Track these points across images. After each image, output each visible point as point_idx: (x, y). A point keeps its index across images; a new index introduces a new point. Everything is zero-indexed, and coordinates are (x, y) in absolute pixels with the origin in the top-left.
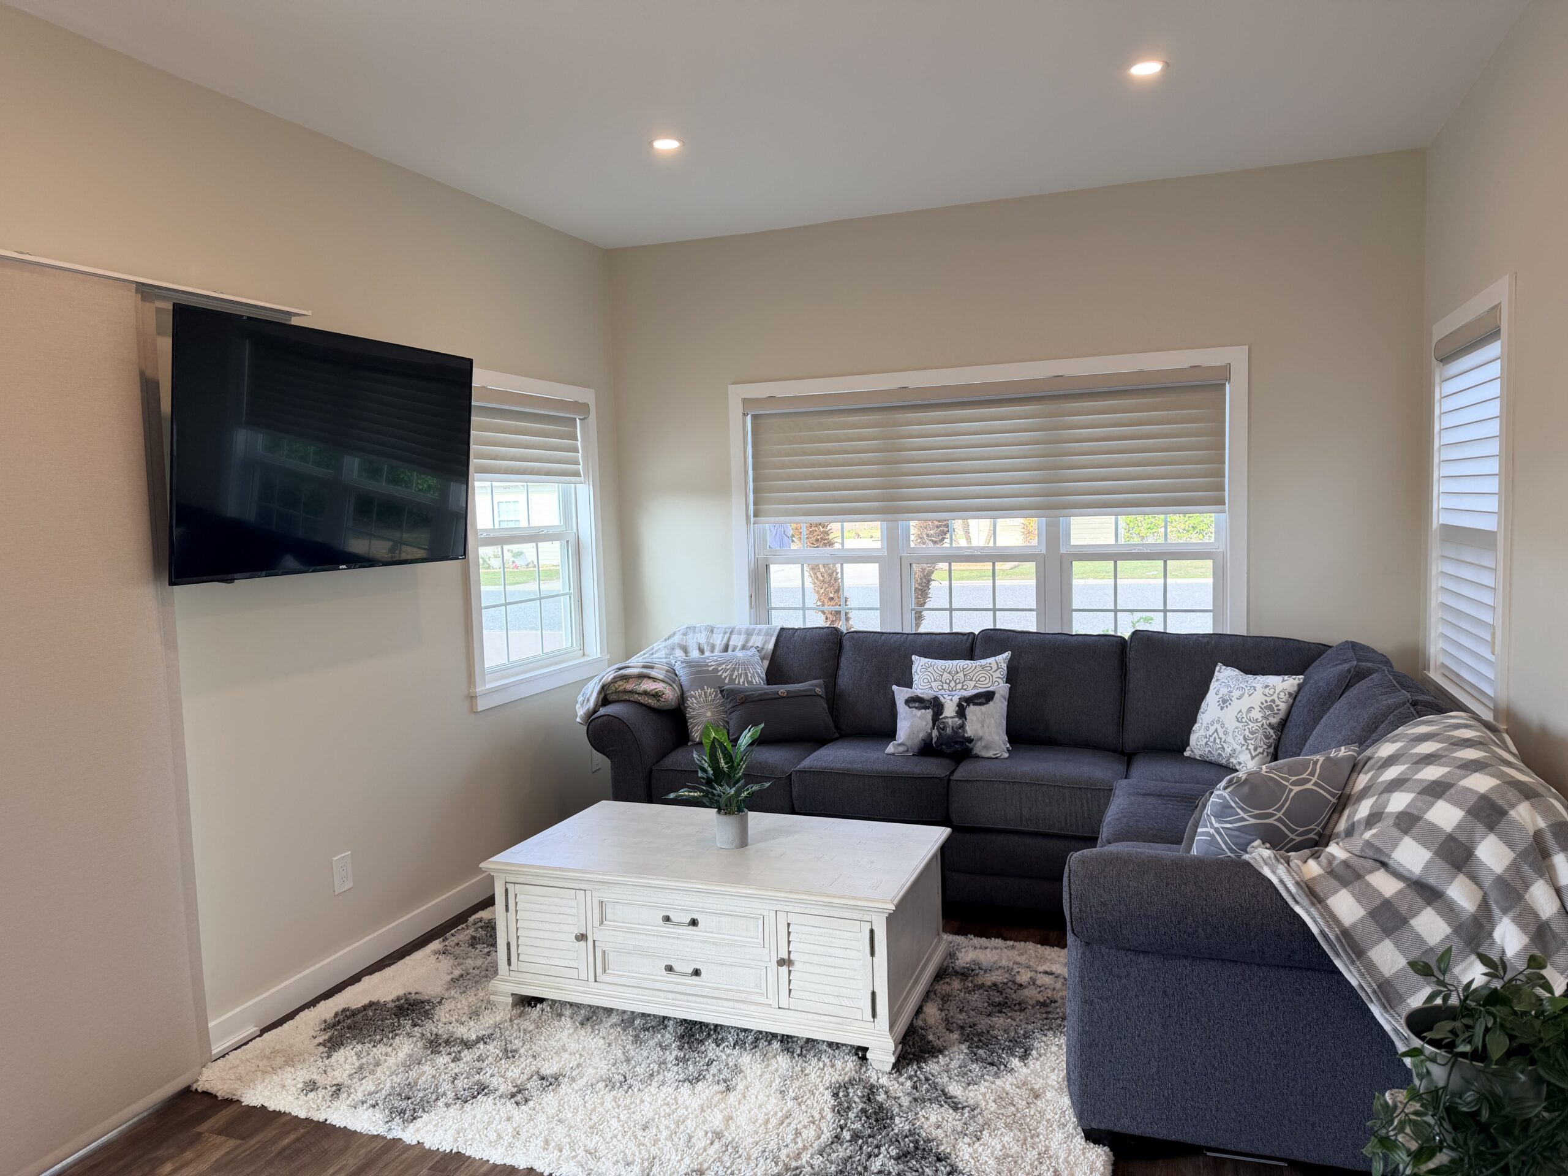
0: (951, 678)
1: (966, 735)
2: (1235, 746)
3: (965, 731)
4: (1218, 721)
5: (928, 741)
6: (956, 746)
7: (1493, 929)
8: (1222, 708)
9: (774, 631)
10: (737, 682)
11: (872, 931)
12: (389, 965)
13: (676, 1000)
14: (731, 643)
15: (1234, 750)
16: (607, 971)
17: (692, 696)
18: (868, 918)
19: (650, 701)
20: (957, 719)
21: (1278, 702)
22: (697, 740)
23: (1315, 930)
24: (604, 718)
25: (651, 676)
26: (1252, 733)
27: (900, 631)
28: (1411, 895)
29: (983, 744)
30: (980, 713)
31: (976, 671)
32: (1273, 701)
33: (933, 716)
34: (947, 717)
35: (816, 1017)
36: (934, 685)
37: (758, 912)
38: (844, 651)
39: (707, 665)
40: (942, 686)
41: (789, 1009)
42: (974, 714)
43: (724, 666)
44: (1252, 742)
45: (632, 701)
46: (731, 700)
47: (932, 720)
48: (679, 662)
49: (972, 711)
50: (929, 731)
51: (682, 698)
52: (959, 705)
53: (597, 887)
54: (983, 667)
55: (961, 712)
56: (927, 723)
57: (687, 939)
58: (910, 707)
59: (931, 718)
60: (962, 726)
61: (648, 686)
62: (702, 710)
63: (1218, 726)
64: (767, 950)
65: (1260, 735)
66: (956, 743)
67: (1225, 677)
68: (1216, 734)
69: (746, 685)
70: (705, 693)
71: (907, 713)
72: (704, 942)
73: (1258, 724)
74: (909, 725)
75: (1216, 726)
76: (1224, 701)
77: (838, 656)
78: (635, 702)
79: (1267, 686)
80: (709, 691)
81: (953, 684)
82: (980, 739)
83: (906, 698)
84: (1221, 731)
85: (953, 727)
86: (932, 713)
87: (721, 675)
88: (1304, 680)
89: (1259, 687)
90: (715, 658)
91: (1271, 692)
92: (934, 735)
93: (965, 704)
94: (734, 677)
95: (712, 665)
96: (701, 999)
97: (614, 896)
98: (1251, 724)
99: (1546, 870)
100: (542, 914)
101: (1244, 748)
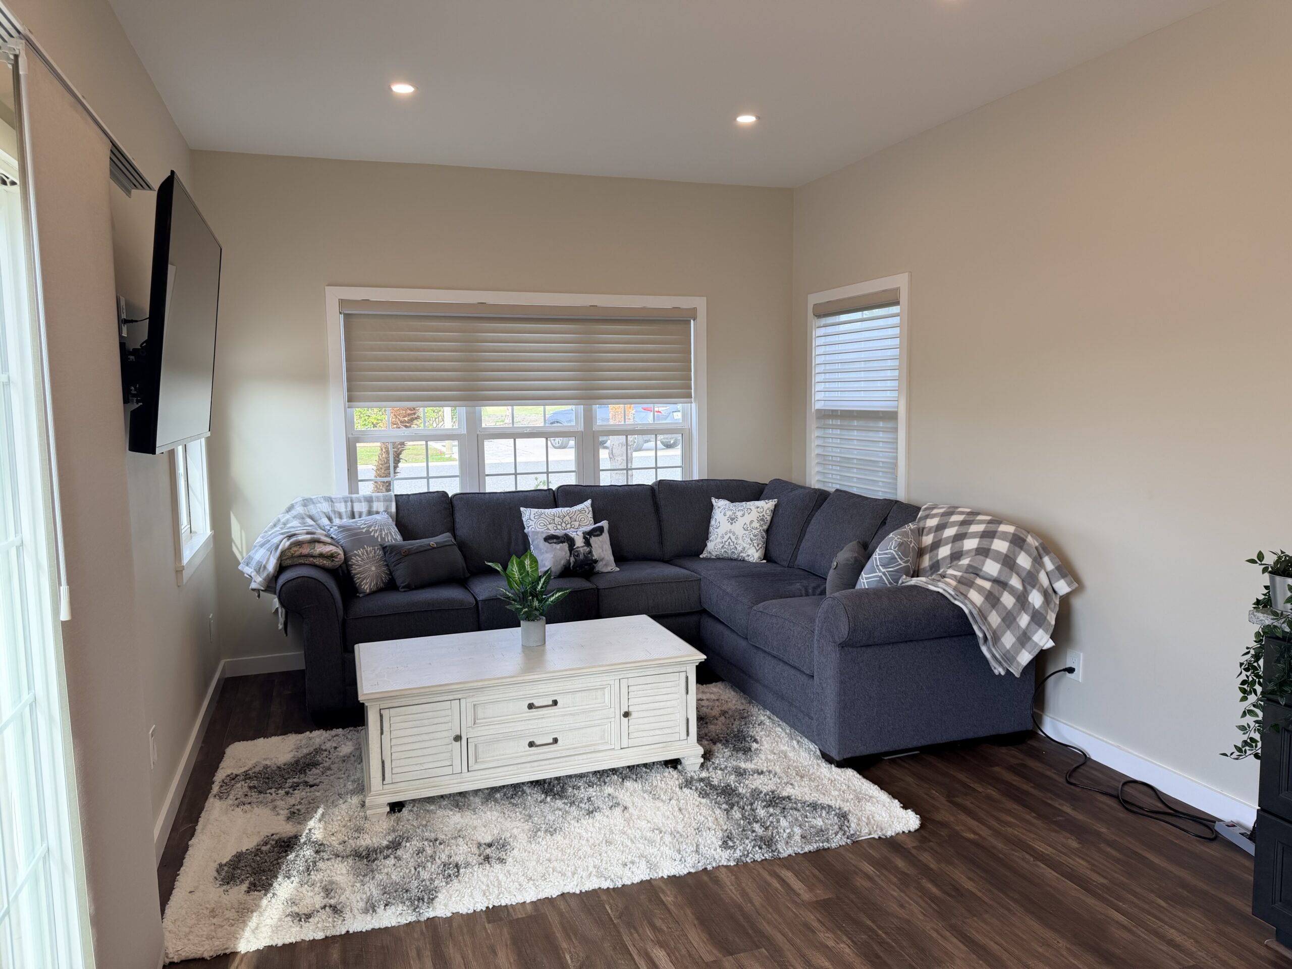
0: (561, 521)
2: (745, 545)
3: (592, 555)
4: (730, 532)
5: (567, 566)
6: (586, 567)
7: (1028, 596)
8: (732, 524)
9: (391, 498)
10: (387, 540)
11: (687, 678)
13: (540, 766)
14: (356, 510)
15: (744, 549)
16: (478, 761)
17: (355, 555)
18: (684, 669)
19: (325, 562)
20: (586, 548)
21: (766, 516)
22: (368, 591)
25: (321, 540)
26: (755, 536)
27: (478, 492)
28: (996, 587)
29: (604, 563)
31: (576, 514)
32: (763, 516)
33: (569, 547)
34: (578, 547)
35: (648, 747)
36: (549, 526)
37: (608, 682)
38: (457, 508)
39: (360, 528)
40: (568, 524)
41: (628, 747)
42: (596, 543)
43: (373, 528)
44: (756, 541)
45: (307, 564)
46: (395, 555)
48: (336, 528)
49: (593, 540)
51: (347, 560)
52: (585, 538)
53: (471, 694)
54: (580, 511)
55: (588, 543)
56: (566, 553)
57: (550, 717)
60: (590, 552)
61: (320, 549)
62: (367, 566)
63: (731, 535)
64: (613, 709)
65: (759, 537)
66: (587, 564)
67: (721, 506)
68: (729, 540)
69: (394, 541)
70: (367, 551)
72: (565, 715)
73: (759, 530)
74: (552, 556)
75: (729, 535)
76: (732, 519)
77: (452, 514)
78: (309, 565)
79: (758, 507)
80: (369, 549)
81: (564, 525)
82: (602, 560)
83: (544, 537)
84: (733, 538)
86: (567, 546)
87: (374, 535)
88: (778, 501)
89: (753, 508)
90: (363, 522)
91: (762, 510)
92: (571, 561)
93: (588, 537)
94: (383, 536)
95: (364, 528)
96: (561, 760)
97: (487, 698)
98: (754, 531)
99: (1042, 565)
100: (416, 729)
101: (752, 545)
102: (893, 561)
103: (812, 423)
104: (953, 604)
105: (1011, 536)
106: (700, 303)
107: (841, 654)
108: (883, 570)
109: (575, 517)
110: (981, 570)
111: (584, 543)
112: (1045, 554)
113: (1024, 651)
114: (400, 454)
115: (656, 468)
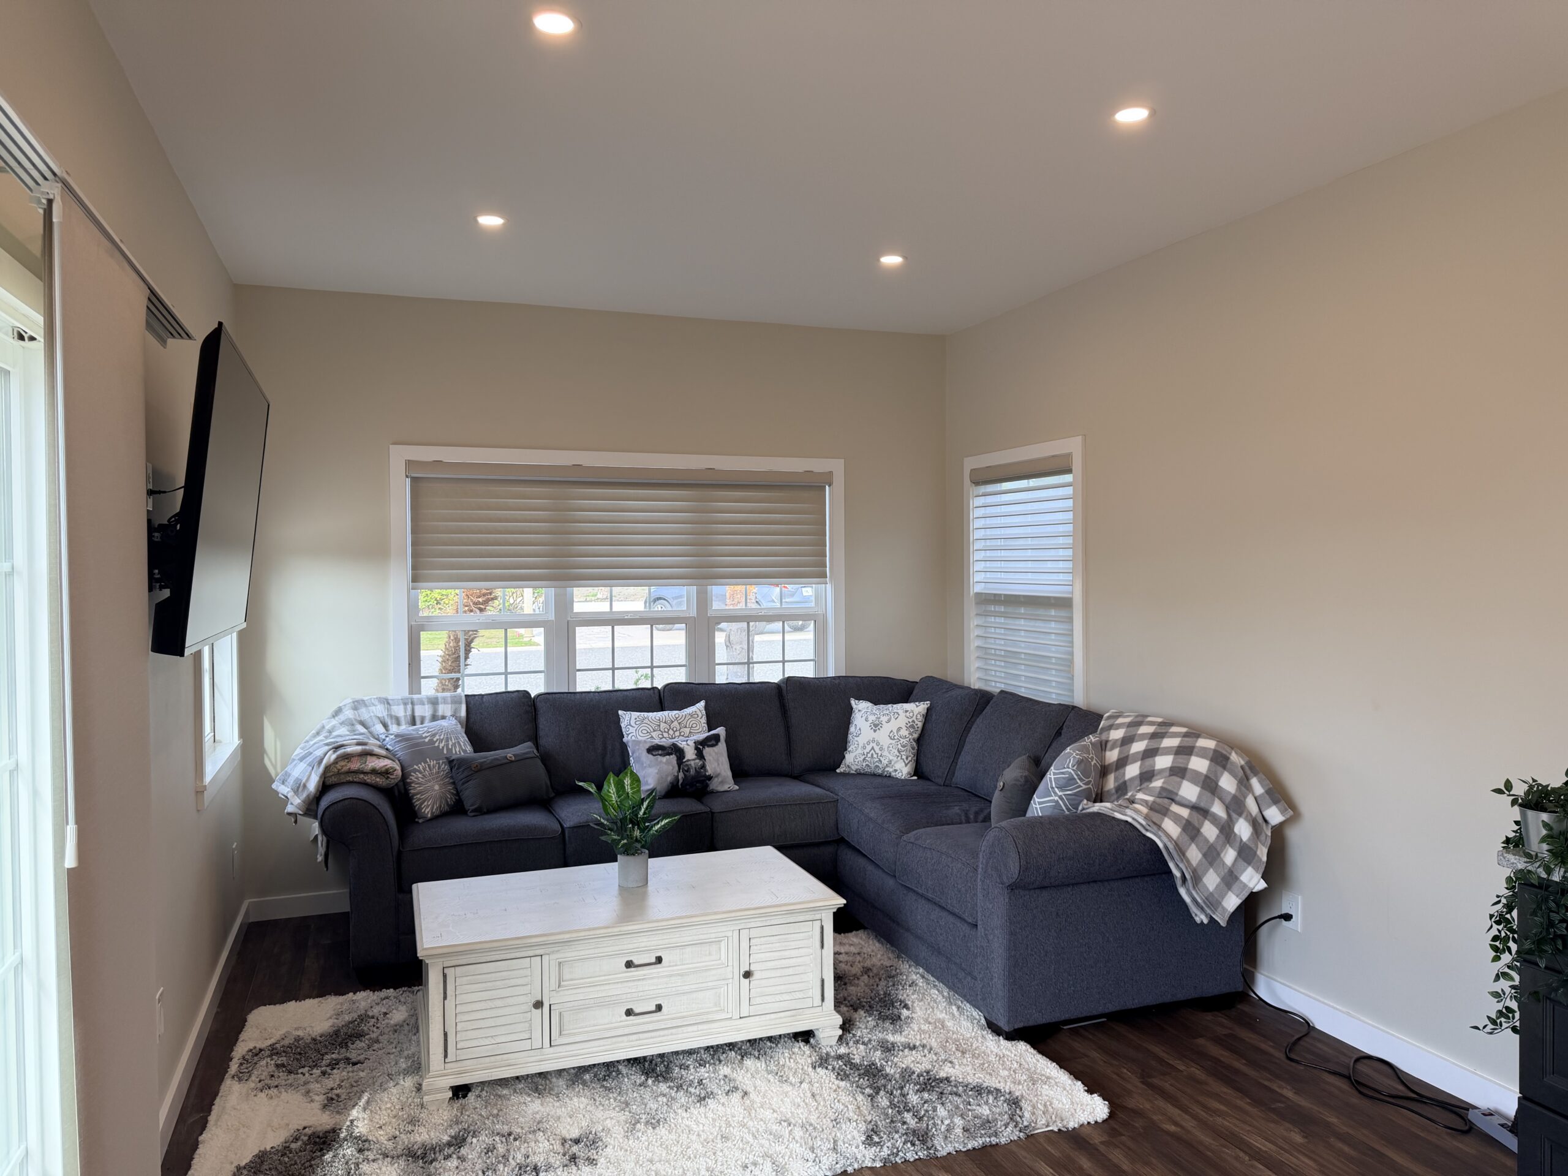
0: (678, 728)
1: (707, 774)
2: (891, 758)
3: (706, 771)
4: (873, 741)
5: (675, 784)
7: (1234, 826)
8: (875, 731)
9: (460, 699)
10: (454, 752)
11: (822, 928)
13: (640, 1040)
14: (417, 714)
15: (890, 762)
16: (563, 1033)
17: (415, 771)
18: (818, 917)
19: (378, 780)
20: (697, 761)
21: (916, 722)
22: (429, 815)
23: (1161, 845)
25: (374, 753)
26: (903, 746)
27: (567, 691)
28: (1195, 814)
29: (720, 780)
30: (714, 754)
31: (684, 719)
32: (913, 721)
33: (677, 760)
34: (688, 760)
35: (773, 1016)
36: (654, 734)
37: (725, 934)
38: (541, 714)
39: (421, 737)
40: (676, 731)
41: (749, 1016)
42: (710, 755)
43: (437, 737)
44: (904, 753)
45: (356, 782)
46: (463, 771)
47: (678, 764)
48: (392, 737)
49: (707, 751)
50: (676, 774)
51: (405, 776)
52: (697, 748)
53: (556, 949)
54: (691, 715)
55: (700, 755)
56: (674, 767)
57: (652, 978)
58: (654, 755)
59: (676, 762)
60: (703, 766)
61: (373, 763)
62: (429, 784)
63: (874, 745)
64: (730, 969)
65: (909, 748)
67: (863, 711)
68: (872, 751)
69: (462, 754)
70: (429, 766)
71: (651, 761)
72: (671, 976)
73: (908, 739)
74: (657, 771)
75: (872, 745)
76: (876, 726)
77: (535, 719)
78: (359, 783)
79: (906, 711)
80: (432, 763)
81: (671, 732)
82: (718, 776)
84: (877, 749)
85: (695, 768)
86: (676, 758)
87: (439, 746)
88: (931, 704)
89: (900, 712)
90: (426, 729)
91: (911, 714)
92: (680, 777)
94: (450, 747)
95: (426, 737)
96: (666, 1032)
97: (574, 954)
98: (902, 740)
99: (1249, 789)
100: (488, 992)
101: (899, 758)
102: (1071, 782)
103: (971, 609)
104: (1144, 836)
105: (1212, 752)
106: (836, 466)
107: (1010, 898)
108: (1060, 794)
109: (685, 722)
110: (1177, 794)
111: (696, 755)
112: (1252, 775)
113: (1230, 893)
114: (472, 641)
115: (784, 662)
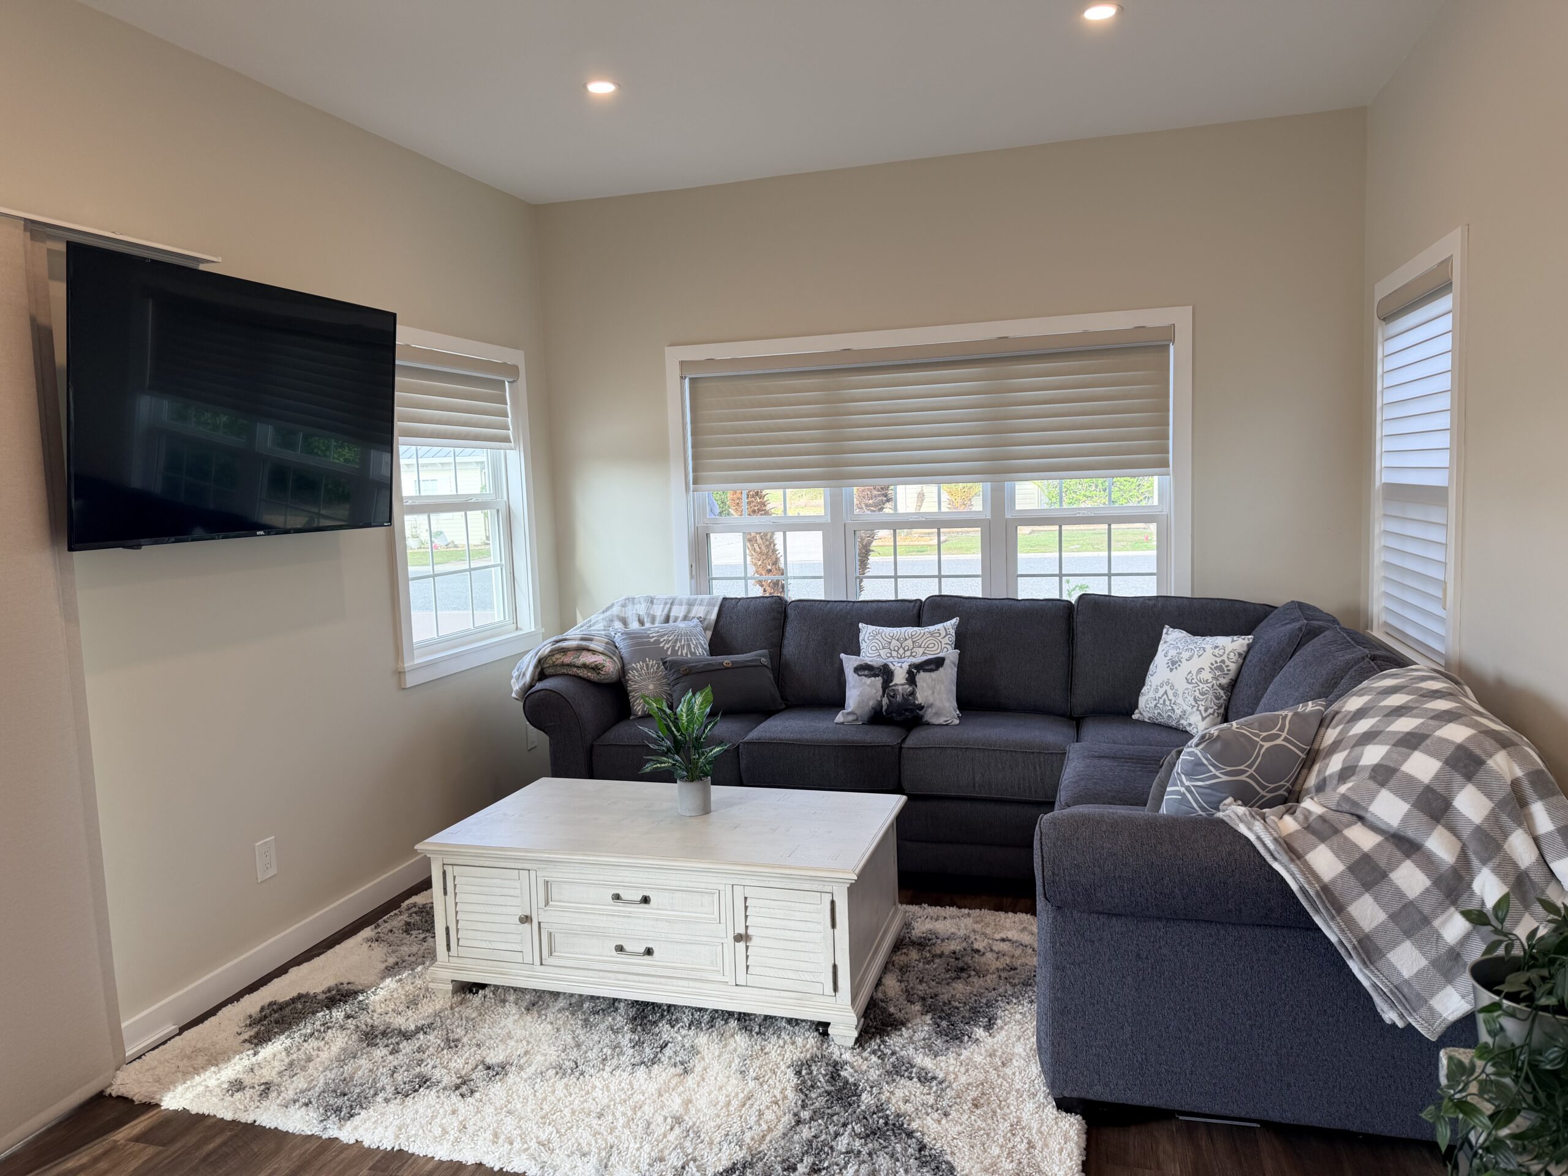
0: (899, 645)
1: (917, 702)
2: (1185, 707)
3: (915, 698)
4: (1168, 683)
5: (878, 709)
6: (907, 714)
7: (1472, 880)
8: (1171, 670)
9: (717, 601)
10: (679, 654)
11: (833, 903)
12: (318, 955)
13: (628, 981)
14: (672, 614)
15: (1184, 712)
16: (554, 954)
17: (633, 669)
18: (829, 889)
19: (589, 674)
20: (907, 686)
21: (1227, 662)
22: (640, 713)
23: (1294, 886)
24: (542, 693)
25: (590, 648)
26: (1202, 694)
28: (1390, 848)
29: (934, 711)
30: (930, 680)
31: (925, 637)
32: (1223, 662)
34: (896, 685)
35: (775, 993)
36: (882, 652)
37: (715, 886)
38: (789, 620)
39: (648, 637)
40: (891, 654)
41: (747, 986)
42: (924, 681)
43: (666, 638)
44: (1203, 703)
45: (570, 675)
46: (674, 672)
47: (882, 687)
48: (619, 634)
49: (922, 677)
50: (879, 699)
51: (623, 671)
52: (910, 672)
53: (543, 867)
55: (911, 679)
57: (639, 918)
58: (859, 675)
59: (880, 685)
60: (913, 693)
61: (588, 659)
62: (644, 683)
63: (1168, 688)
64: (723, 926)
65: (1210, 696)
66: (906, 710)
67: (1173, 639)
68: (1165, 696)
69: (689, 656)
70: (647, 666)
71: (856, 682)
72: (657, 920)
73: (1209, 685)
74: (859, 693)
75: (1165, 687)
76: (1174, 663)
77: (782, 628)
78: (573, 676)
79: (1216, 647)
80: (651, 663)
82: (931, 706)
83: (855, 666)
84: (1170, 693)
85: (903, 694)
86: (881, 681)
87: (663, 647)
88: (1254, 639)
89: (1208, 647)
90: (657, 629)
91: (1221, 652)
92: (884, 703)
93: (915, 671)
94: (677, 648)
95: (653, 637)
96: (654, 979)
97: (560, 875)
98: (1201, 685)
99: (1524, 820)
100: (484, 896)
101: (1195, 709)
105: (1452, 748)
106: (1180, 318)
108: (1187, 783)
110: (1366, 810)
111: (907, 679)
112: (1534, 796)
113: (1449, 989)
